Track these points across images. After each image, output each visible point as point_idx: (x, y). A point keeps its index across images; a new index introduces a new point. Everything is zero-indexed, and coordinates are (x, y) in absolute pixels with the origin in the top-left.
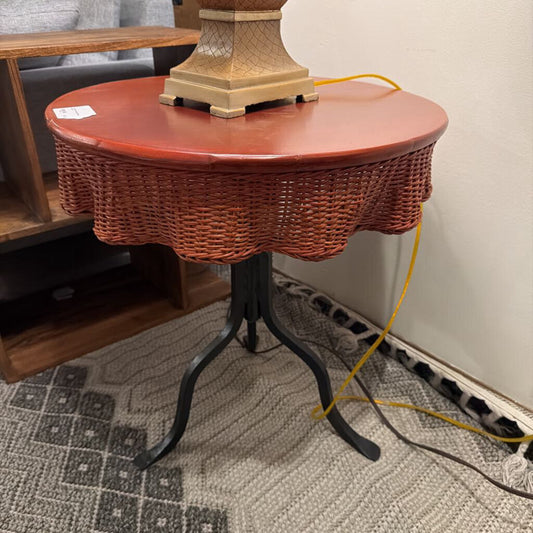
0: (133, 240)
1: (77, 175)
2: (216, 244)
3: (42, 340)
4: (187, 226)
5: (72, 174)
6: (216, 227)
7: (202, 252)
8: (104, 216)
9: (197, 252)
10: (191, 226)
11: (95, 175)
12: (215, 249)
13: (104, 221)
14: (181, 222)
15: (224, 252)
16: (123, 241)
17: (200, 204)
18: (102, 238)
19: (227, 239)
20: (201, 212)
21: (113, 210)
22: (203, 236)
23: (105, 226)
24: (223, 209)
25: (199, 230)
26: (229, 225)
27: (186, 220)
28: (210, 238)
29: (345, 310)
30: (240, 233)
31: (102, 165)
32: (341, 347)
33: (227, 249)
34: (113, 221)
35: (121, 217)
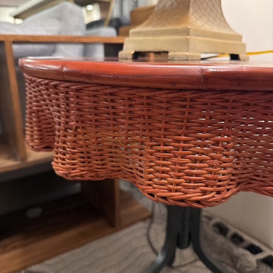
0: (92, 174)
1: (42, 111)
2: (195, 182)
3: (14, 248)
4: (159, 158)
5: (38, 111)
6: (195, 161)
7: (176, 191)
8: (64, 148)
9: (170, 190)
10: (164, 159)
11: (58, 106)
12: (194, 188)
13: (64, 154)
14: (151, 154)
15: (204, 193)
16: (81, 176)
17: (179, 132)
18: (59, 173)
19: (209, 176)
20: (179, 141)
21: (74, 142)
22: (180, 171)
23: (64, 160)
24: (207, 138)
25: (175, 164)
26: (213, 158)
27: (159, 151)
28: (187, 174)
29: (240, 233)
30: (225, 168)
31: (67, 93)
32: (241, 265)
33: (209, 189)
34: (73, 153)
35: (82, 150)
